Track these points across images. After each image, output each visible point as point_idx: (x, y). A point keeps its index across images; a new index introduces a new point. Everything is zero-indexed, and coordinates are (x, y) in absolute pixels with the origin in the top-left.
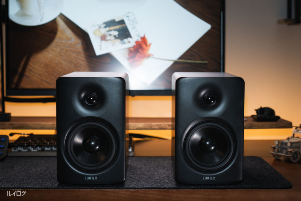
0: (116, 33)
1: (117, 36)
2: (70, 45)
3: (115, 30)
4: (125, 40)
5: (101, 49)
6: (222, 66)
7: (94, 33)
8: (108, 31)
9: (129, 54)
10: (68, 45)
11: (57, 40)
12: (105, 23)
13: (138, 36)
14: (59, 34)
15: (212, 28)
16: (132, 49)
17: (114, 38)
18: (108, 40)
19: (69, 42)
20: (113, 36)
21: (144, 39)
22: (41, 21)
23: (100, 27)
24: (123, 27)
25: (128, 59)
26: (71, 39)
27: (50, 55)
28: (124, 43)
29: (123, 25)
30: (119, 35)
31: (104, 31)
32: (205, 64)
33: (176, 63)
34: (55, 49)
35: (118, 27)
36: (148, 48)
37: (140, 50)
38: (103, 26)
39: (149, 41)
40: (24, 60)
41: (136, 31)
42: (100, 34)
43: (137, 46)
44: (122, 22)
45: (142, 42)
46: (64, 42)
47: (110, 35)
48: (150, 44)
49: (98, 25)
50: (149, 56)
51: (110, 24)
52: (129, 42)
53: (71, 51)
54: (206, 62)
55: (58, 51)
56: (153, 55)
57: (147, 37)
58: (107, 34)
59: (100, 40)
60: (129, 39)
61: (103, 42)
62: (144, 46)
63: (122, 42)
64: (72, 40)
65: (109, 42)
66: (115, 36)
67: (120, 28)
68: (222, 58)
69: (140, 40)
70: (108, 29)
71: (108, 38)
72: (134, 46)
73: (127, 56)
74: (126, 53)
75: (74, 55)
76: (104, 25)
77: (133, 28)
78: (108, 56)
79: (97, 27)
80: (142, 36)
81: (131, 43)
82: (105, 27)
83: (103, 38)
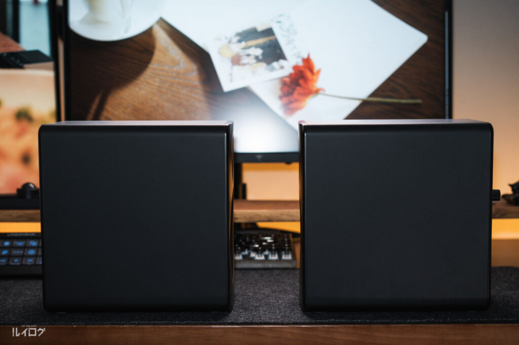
0: (259, 52)
1: (261, 57)
2: (178, 73)
3: (257, 46)
4: (275, 64)
5: (231, 80)
6: (447, 108)
7: (220, 53)
8: (245, 48)
9: (282, 89)
10: (174, 75)
11: (153, 66)
12: (238, 34)
13: (298, 57)
14: (157, 55)
15: (429, 40)
16: (288, 80)
17: (254, 61)
18: (244, 65)
19: (176, 69)
20: (252, 57)
21: (308, 62)
22: (126, 31)
23: (230, 42)
24: (270, 41)
25: (281, 98)
26: (178, 64)
27: (142, 92)
28: (273, 69)
29: (271, 38)
30: (263, 54)
31: (237, 48)
32: (417, 105)
33: (365, 104)
34: (151, 81)
35: (261, 41)
36: (315, 77)
37: (301, 82)
38: (235, 39)
39: (317, 65)
40: (97, 101)
41: (294, 48)
42: (229, 54)
43: (295, 74)
44: (269, 32)
45: (304, 67)
46: (166, 68)
47: (248, 55)
48: (319, 72)
49: (226, 38)
50: (317, 92)
51: (249, 35)
52: (282, 67)
53: (179, 84)
54: (419, 101)
55: (157, 84)
56: (323, 90)
57: (313, 58)
58: (243, 53)
59: (230, 64)
60: (282, 62)
61: (236, 68)
62: (308, 74)
63: (269, 67)
64: (182, 65)
65: (246, 67)
66: (257, 58)
67: (265, 43)
68: (447, 93)
69: (300, 63)
70: (243, 44)
71: (245, 60)
72: (291, 75)
73: (279, 93)
74: (277, 86)
75: (184, 91)
76: (238, 38)
77: (289, 43)
78: (245, 92)
79: (225, 42)
80: (305, 56)
81: (285, 68)
82: (240, 41)
83: (236, 61)
